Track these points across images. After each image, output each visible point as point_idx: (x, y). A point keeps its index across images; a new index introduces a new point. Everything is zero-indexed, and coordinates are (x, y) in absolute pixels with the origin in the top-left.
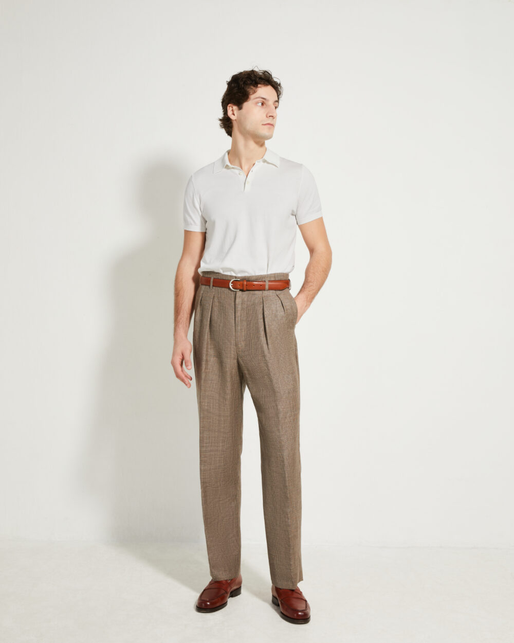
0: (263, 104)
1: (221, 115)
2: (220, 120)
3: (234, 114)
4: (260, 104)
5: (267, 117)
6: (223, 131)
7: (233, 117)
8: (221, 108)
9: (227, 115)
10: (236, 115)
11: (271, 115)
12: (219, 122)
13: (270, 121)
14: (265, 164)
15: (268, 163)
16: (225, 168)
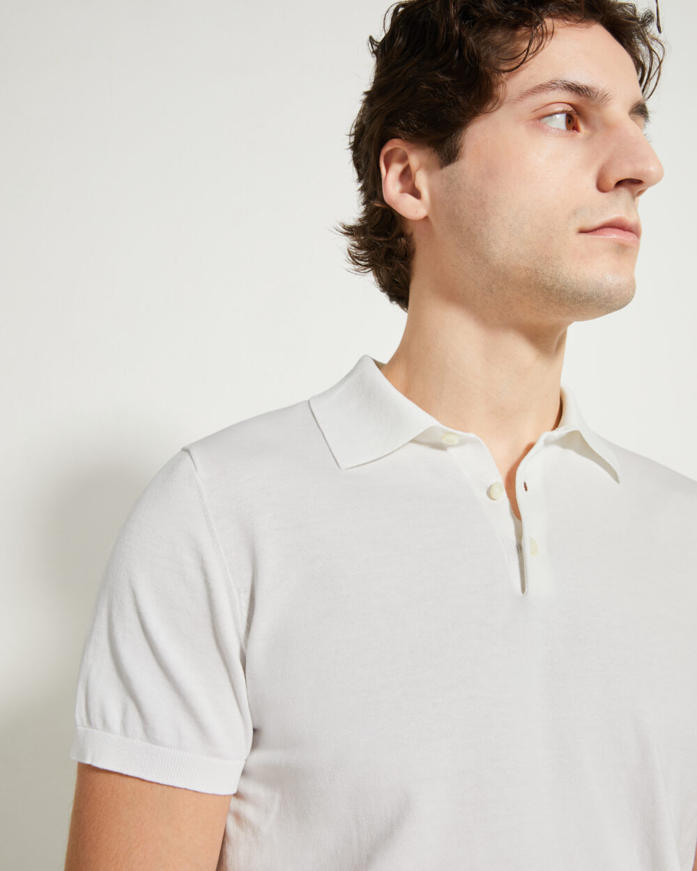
0: (572, 122)
1: (353, 209)
2: (351, 231)
3: (416, 194)
4: (560, 120)
5: (601, 187)
6: (368, 282)
7: (410, 208)
8: (352, 173)
9: (383, 201)
10: (425, 193)
11: (626, 172)
12: (346, 242)
13: (616, 207)
14: (572, 455)
15: (579, 452)
16: (413, 441)
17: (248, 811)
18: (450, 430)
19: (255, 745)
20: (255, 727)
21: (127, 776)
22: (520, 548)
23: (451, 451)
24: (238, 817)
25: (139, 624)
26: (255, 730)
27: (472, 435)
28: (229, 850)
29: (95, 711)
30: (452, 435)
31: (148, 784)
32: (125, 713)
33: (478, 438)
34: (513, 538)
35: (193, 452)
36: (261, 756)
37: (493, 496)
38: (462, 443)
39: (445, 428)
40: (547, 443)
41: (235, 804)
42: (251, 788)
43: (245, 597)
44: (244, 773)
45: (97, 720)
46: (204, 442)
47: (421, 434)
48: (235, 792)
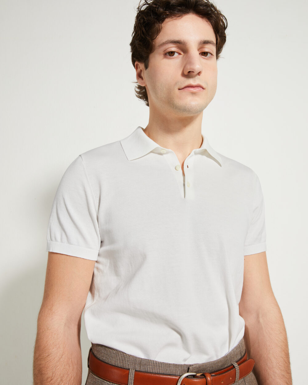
13: (189, 80)
14: (205, 157)
15: (207, 157)
16: (151, 152)
17: (100, 266)
18: (163, 148)
19: (101, 246)
20: (102, 241)
21: (62, 254)
22: (184, 185)
23: (164, 155)
24: (97, 268)
25: (65, 208)
26: (101, 242)
27: (170, 150)
28: (95, 279)
29: (53, 236)
30: (164, 150)
31: (69, 257)
32: (62, 236)
33: (172, 151)
34: (182, 182)
35: (82, 156)
36: (104, 248)
37: (177, 169)
38: (167, 153)
39: (162, 148)
40: (196, 154)
41: (96, 264)
42: (101, 259)
43: (98, 199)
44: (99, 255)
45: (53, 239)
46: (86, 153)
47: (154, 150)
48: (96, 260)
